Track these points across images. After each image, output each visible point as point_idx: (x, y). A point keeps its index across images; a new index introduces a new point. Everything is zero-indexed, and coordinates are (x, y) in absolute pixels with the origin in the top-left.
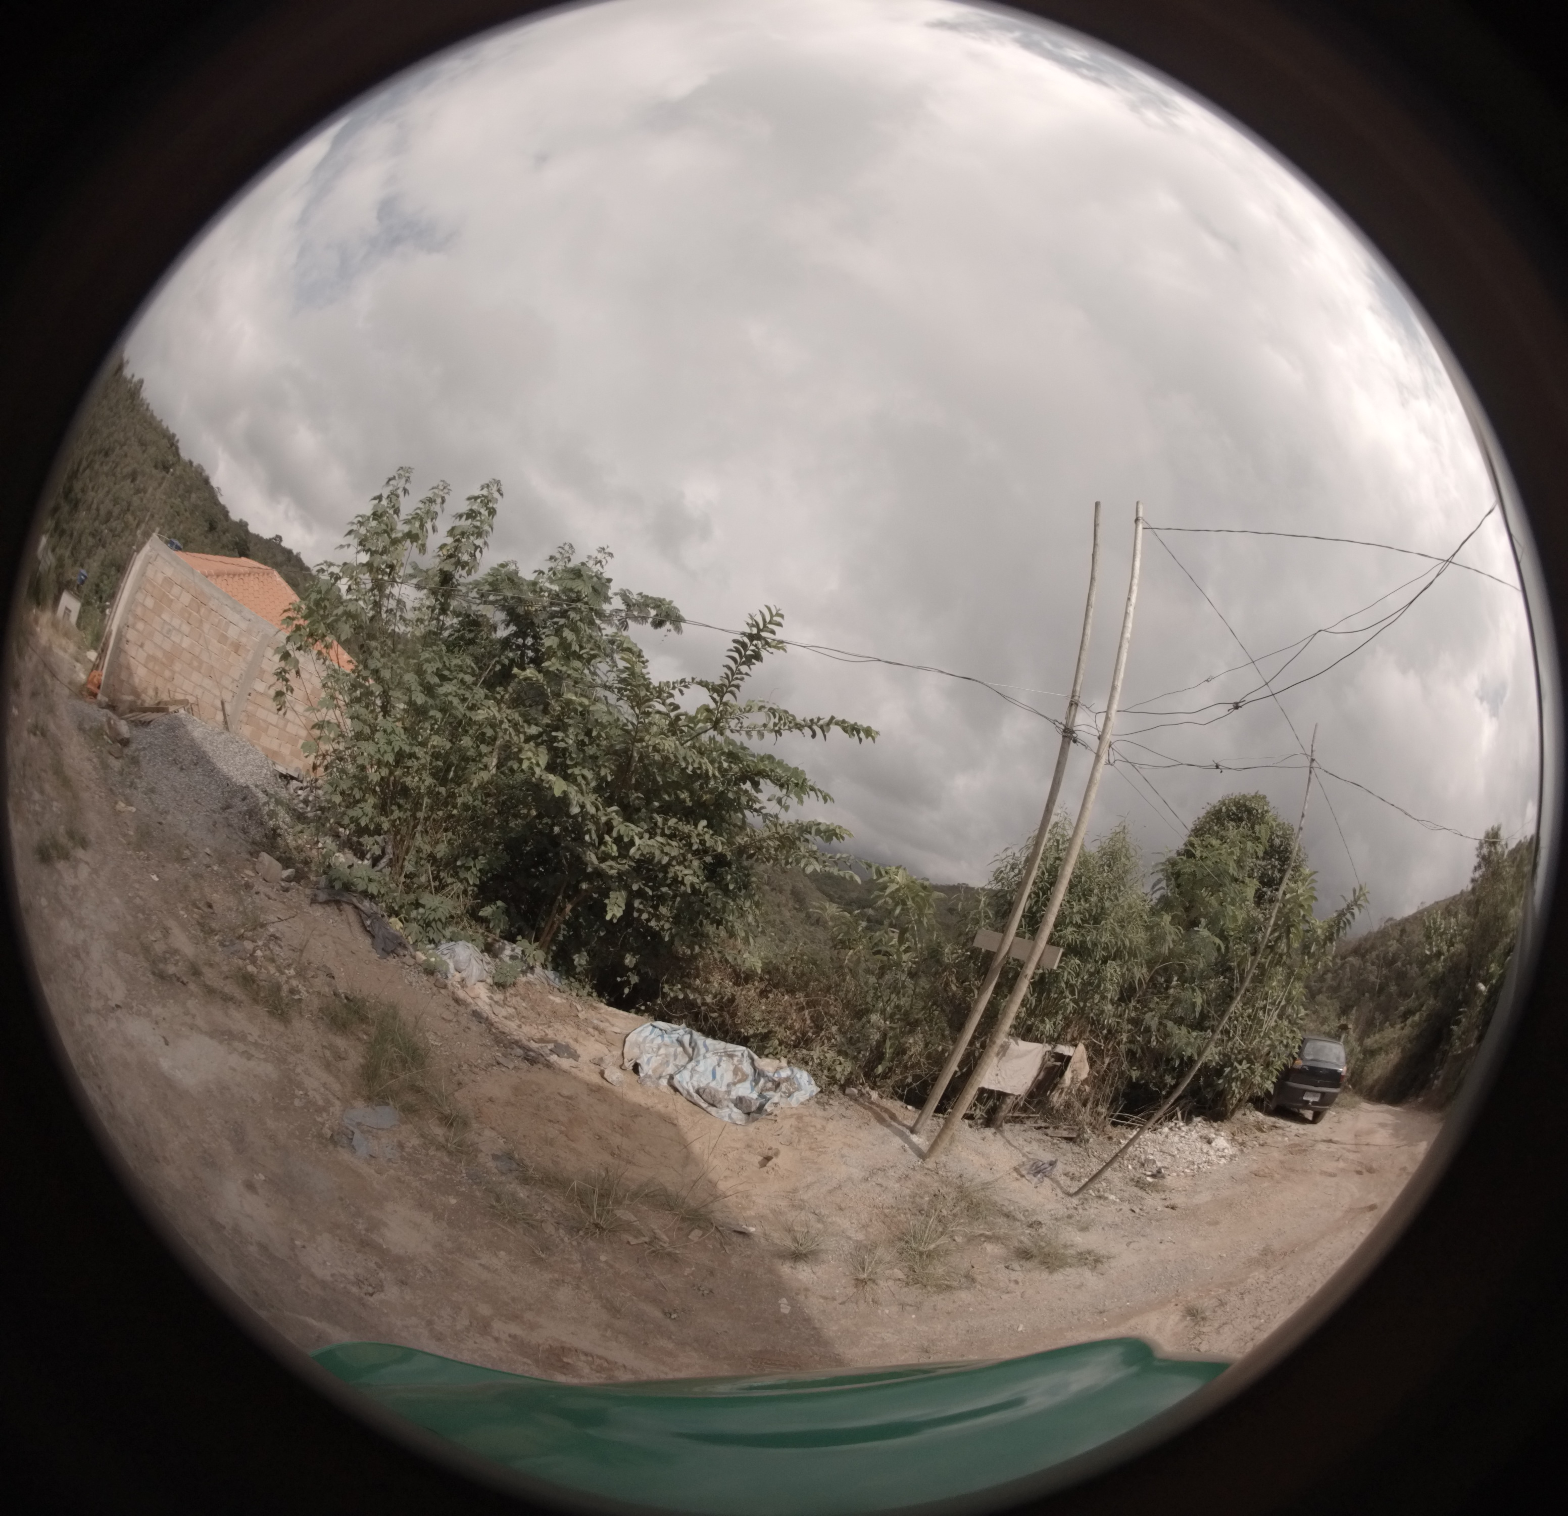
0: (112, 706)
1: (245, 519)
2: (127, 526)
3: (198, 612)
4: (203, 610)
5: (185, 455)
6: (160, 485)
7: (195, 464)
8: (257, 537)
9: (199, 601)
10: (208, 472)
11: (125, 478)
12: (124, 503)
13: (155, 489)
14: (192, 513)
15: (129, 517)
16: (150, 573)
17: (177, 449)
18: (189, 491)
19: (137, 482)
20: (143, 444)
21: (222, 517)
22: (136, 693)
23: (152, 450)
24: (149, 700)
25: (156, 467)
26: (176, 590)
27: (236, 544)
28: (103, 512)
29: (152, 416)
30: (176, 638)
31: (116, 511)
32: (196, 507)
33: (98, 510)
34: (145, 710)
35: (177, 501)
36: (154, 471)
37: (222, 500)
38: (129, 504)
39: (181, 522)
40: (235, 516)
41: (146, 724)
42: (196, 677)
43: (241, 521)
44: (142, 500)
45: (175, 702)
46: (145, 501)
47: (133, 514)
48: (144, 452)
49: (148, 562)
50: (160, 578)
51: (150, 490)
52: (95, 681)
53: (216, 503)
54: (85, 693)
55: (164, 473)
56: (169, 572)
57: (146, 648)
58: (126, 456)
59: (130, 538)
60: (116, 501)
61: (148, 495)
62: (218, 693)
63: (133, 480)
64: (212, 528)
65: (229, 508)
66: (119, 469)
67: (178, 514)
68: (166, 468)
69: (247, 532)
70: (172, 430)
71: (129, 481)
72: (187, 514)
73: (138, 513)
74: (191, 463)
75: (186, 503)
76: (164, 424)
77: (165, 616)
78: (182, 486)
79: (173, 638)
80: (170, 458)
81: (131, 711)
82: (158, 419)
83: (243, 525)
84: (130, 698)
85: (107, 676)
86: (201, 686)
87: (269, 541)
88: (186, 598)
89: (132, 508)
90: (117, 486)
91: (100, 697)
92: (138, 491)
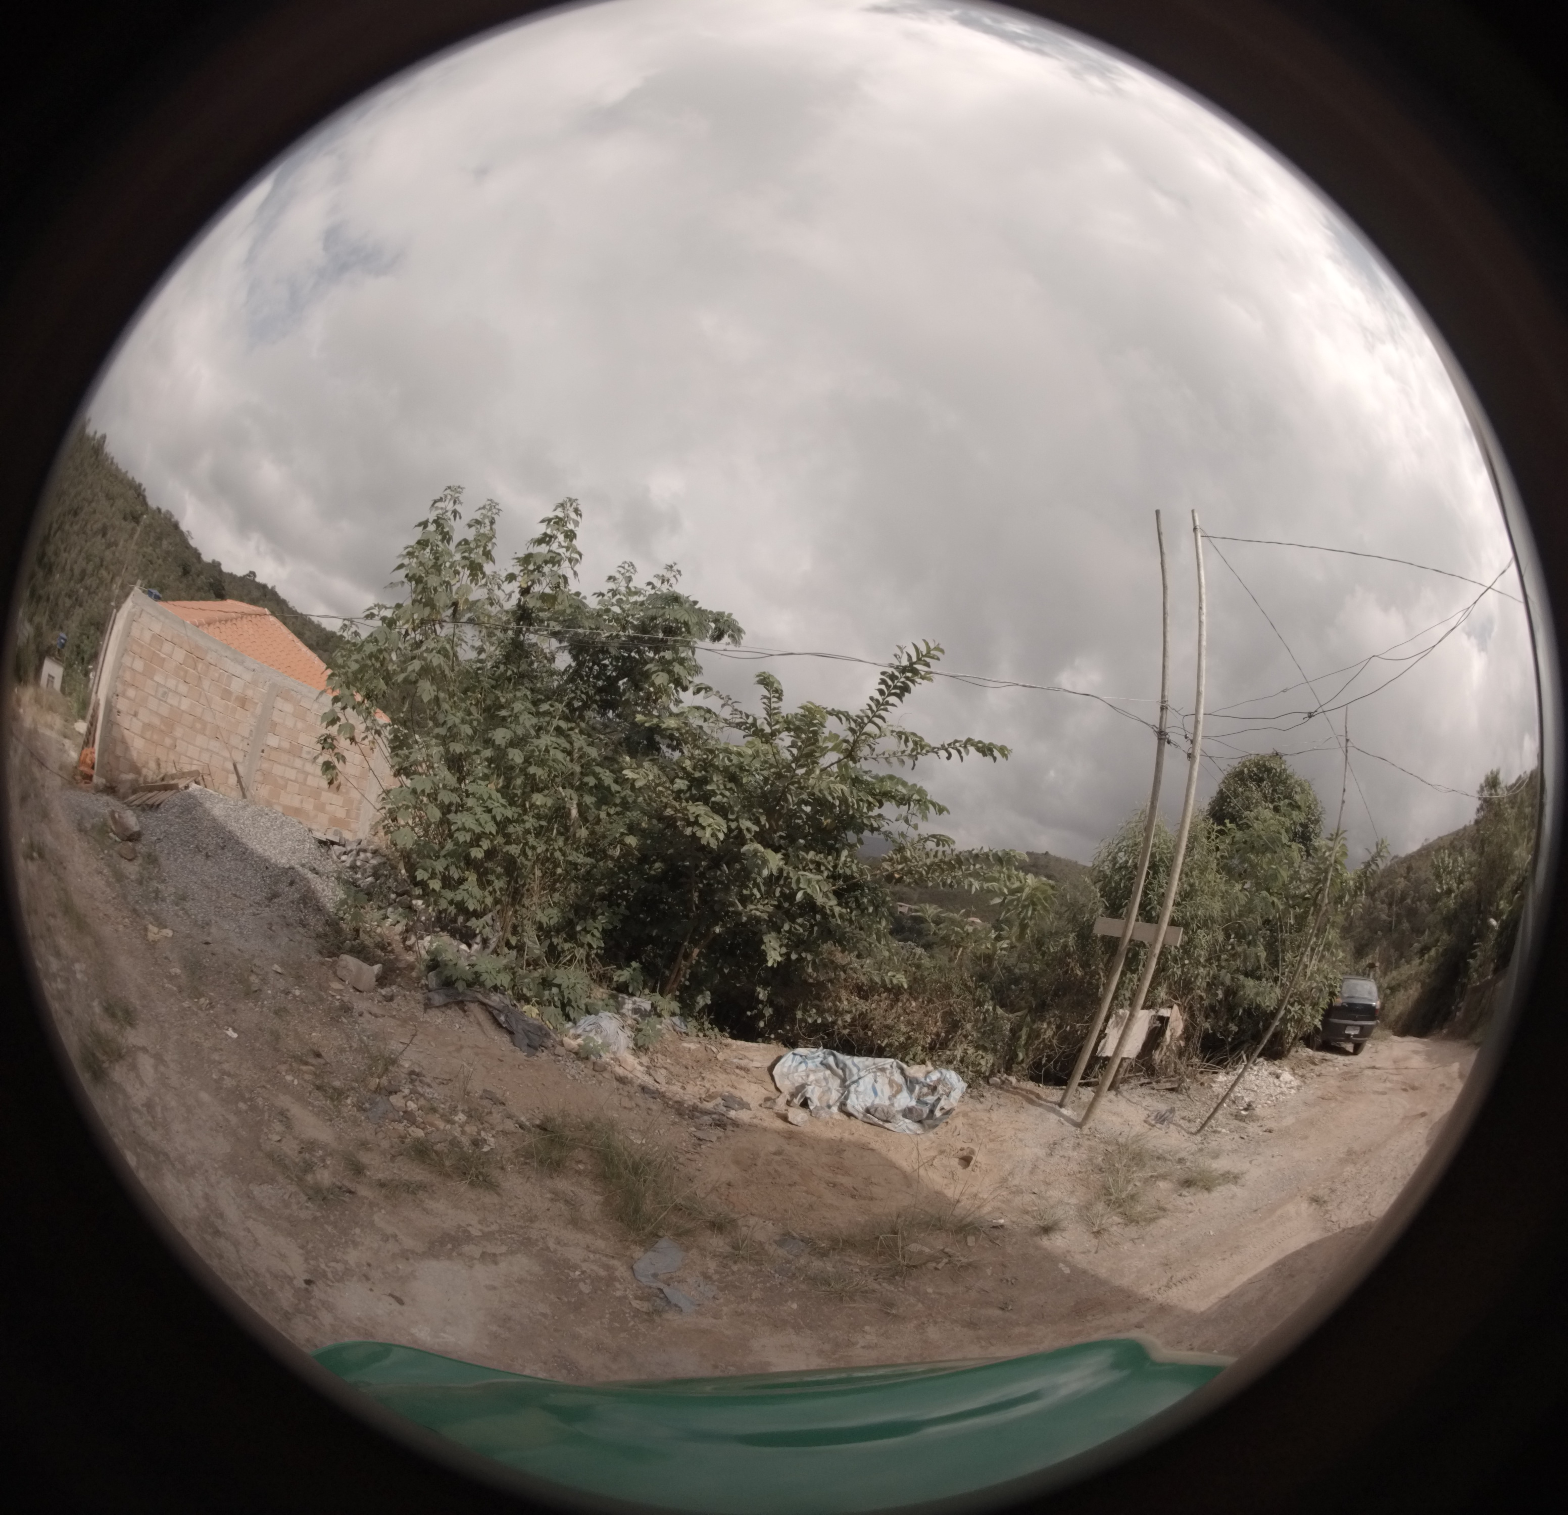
0: (110, 789)
1: (217, 559)
2: (101, 581)
3: (195, 668)
4: (200, 666)
5: (152, 503)
6: (131, 536)
7: (163, 510)
8: (232, 576)
9: (195, 656)
10: (176, 517)
11: (95, 534)
12: (97, 560)
13: (126, 541)
14: (165, 560)
15: (103, 572)
16: (135, 632)
17: (144, 498)
18: (159, 538)
19: (108, 536)
20: (110, 497)
21: (195, 560)
22: (136, 769)
23: (120, 503)
24: (150, 773)
25: (125, 519)
26: (167, 647)
27: (211, 585)
28: (77, 571)
29: (117, 469)
30: (173, 700)
31: (90, 568)
32: (168, 553)
33: (72, 570)
34: (151, 789)
35: (149, 550)
36: (124, 523)
37: (193, 543)
38: (102, 560)
39: (154, 570)
40: (207, 558)
41: (154, 807)
42: (200, 740)
43: (214, 561)
44: (114, 553)
45: (183, 775)
46: (117, 554)
47: (107, 568)
48: (112, 505)
49: (132, 620)
50: (147, 636)
51: (121, 543)
52: (88, 761)
53: (187, 546)
54: (78, 777)
55: (133, 524)
56: (157, 628)
57: (140, 716)
58: (94, 512)
59: (106, 593)
60: (88, 559)
61: (120, 547)
62: (227, 755)
63: (104, 535)
64: (186, 572)
65: (201, 550)
66: (89, 526)
67: (151, 562)
68: (136, 519)
69: (221, 572)
70: (138, 480)
71: (100, 536)
72: (160, 561)
73: (112, 567)
74: (159, 510)
75: (158, 550)
76: (130, 475)
77: (158, 678)
78: (152, 534)
79: (169, 701)
80: (139, 508)
81: (134, 792)
82: (123, 471)
83: (216, 565)
84: (131, 776)
85: (101, 754)
86: (207, 750)
87: (243, 579)
88: (179, 655)
89: (105, 563)
90: (89, 544)
91: (96, 779)
92: (109, 546)
